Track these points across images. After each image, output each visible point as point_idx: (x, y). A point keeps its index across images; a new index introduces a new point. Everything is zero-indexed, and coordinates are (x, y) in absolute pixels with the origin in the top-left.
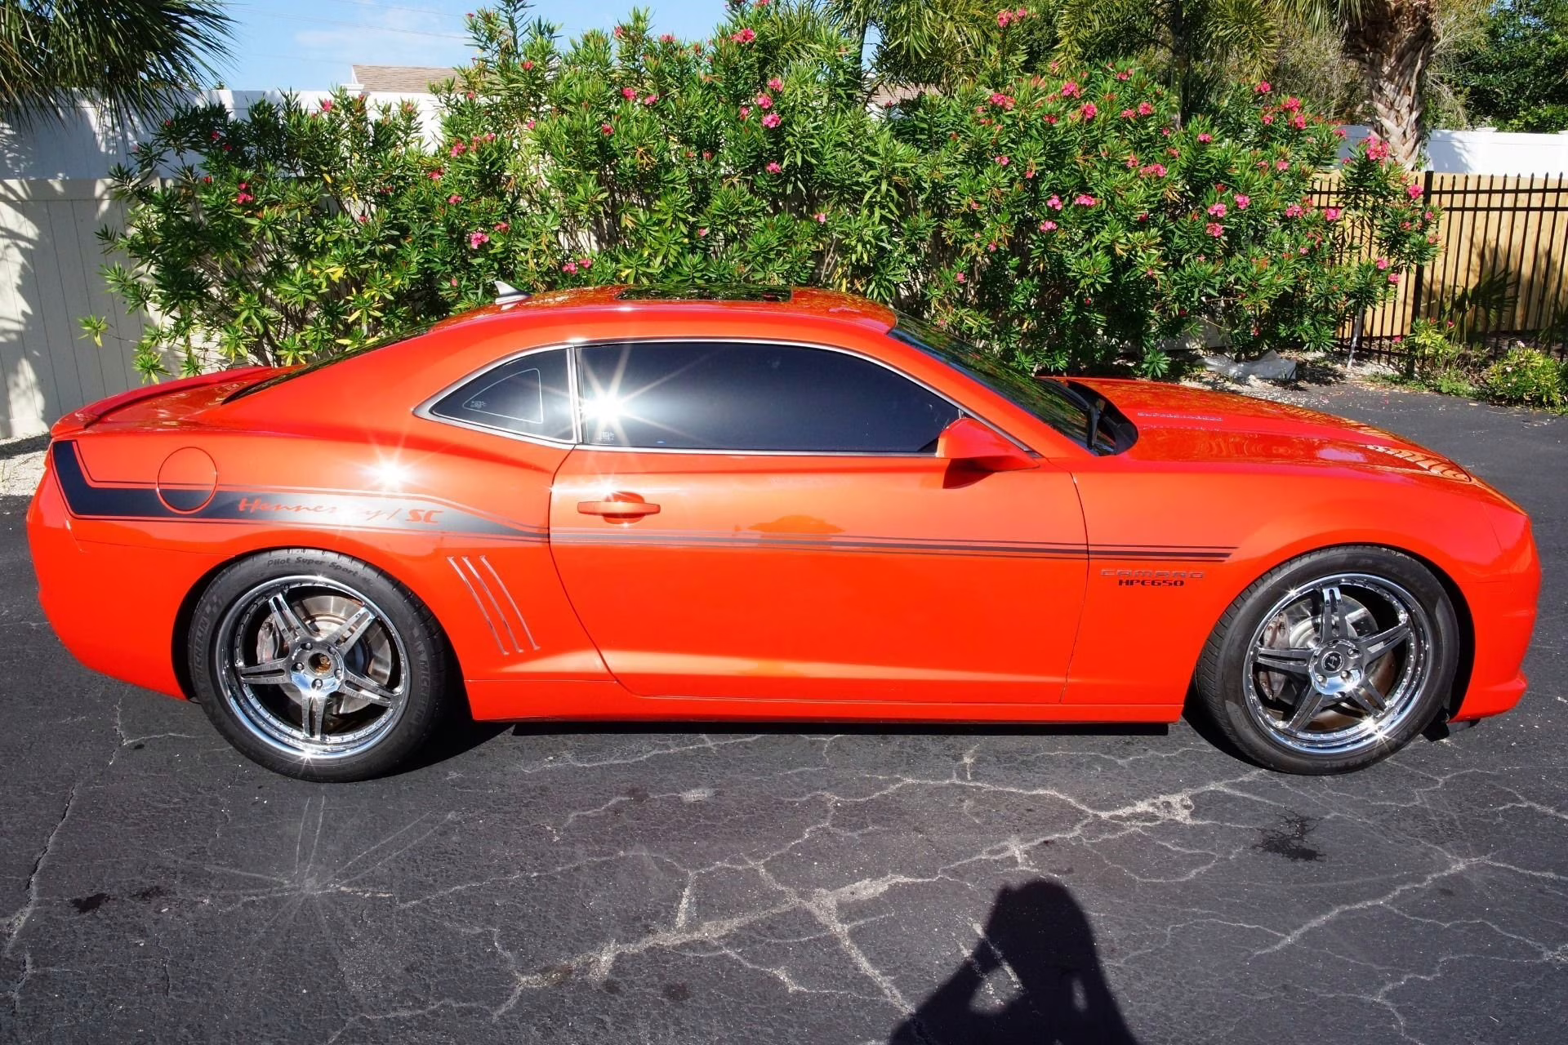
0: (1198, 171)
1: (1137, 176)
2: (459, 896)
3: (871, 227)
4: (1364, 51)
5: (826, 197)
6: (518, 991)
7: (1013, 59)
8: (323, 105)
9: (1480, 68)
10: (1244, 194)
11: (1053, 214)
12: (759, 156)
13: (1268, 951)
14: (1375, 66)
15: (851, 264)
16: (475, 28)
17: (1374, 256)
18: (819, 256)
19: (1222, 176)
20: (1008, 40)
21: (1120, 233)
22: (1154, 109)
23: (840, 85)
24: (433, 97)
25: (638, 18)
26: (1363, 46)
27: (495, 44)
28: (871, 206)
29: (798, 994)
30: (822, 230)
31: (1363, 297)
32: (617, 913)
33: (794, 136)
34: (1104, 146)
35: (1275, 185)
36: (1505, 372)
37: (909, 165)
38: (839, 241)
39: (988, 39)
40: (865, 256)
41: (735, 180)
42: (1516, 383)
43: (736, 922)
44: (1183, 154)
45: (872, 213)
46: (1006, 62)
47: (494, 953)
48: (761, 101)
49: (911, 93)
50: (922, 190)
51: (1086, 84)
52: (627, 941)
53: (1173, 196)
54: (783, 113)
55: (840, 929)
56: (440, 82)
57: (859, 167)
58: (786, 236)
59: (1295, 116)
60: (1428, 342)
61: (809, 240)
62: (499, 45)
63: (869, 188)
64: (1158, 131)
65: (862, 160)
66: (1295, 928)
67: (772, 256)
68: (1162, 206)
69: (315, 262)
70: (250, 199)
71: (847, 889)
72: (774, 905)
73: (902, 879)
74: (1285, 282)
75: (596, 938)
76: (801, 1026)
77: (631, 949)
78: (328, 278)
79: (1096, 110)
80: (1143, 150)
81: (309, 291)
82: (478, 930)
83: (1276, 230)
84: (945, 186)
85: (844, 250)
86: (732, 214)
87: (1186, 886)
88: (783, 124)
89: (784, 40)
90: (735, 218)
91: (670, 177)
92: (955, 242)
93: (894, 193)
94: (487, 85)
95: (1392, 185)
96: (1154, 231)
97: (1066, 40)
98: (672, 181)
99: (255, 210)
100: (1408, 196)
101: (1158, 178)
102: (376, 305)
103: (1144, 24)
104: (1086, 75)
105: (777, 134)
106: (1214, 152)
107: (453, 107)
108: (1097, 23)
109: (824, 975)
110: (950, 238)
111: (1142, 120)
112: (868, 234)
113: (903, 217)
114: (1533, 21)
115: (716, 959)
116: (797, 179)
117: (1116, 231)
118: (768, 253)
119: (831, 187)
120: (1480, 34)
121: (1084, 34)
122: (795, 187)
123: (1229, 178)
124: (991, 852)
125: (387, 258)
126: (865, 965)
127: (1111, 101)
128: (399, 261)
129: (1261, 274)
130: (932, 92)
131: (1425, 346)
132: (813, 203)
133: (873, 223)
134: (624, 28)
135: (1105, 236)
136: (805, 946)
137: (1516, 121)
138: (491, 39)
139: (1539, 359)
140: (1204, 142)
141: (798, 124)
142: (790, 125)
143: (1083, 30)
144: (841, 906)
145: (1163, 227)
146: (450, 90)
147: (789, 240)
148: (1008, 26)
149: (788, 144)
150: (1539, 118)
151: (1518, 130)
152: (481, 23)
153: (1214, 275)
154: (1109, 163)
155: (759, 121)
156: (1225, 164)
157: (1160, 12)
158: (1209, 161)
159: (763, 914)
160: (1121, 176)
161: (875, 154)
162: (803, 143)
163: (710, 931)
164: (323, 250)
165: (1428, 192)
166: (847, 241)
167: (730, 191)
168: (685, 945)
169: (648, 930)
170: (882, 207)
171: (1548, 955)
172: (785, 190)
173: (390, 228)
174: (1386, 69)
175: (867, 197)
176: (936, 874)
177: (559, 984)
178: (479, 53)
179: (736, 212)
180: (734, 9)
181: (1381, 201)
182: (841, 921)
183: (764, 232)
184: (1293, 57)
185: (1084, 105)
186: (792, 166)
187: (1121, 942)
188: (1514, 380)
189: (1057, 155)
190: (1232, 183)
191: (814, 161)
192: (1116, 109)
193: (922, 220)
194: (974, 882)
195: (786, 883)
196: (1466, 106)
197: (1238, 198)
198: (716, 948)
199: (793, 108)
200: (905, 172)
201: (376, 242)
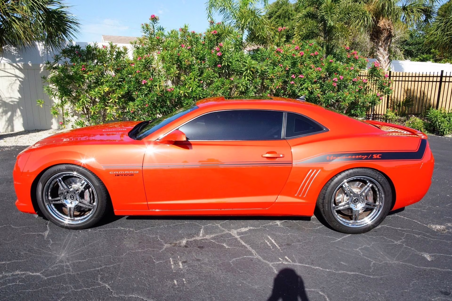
0: (330, 69)
1: (314, 70)
2: (149, 230)
3: (245, 82)
4: (374, 39)
5: (233, 74)
6: (165, 247)
7: (282, 39)
8: (103, 46)
9: (408, 44)
10: (342, 75)
11: (293, 79)
12: (216, 63)
13: (334, 241)
14: (377, 43)
15: (240, 91)
16: (143, 28)
17: (377, 92)
18: (231, 89)
19: (336, 71)
20: (281, 35)
21: (310, 85)
22: (318, 53)
23: (238, 45)
24: (131, 45)
25: (186, 27)
26: (374, 38)
27: (148, 32)
28: (245, 76)
29: (228, 248)
30: (232, 82)
31: (373, 103)
32: (186, 233)
33: (225, 58)
34: (306, 62)
35: (350, 73)
36: (409, 123)
37: (255, 66)
38: (236, 85)
39: (275, 34)
40: (243, 89)
41: (209, 69)
42: (412, 126)
43: (214, 235)
44: (326, 65)
45: (245, 78)
46: (280, 40)
47: (159, 240)
48: (216, 49)
49: (256, 47)
50: (258, 72)
51: (301, 46)
52: (189, 238)
53: (323, 76)
54: (222, 52)
55: (238, 237)
56: (133, 41)
57: (242, 66)
58: (223, 83)
59: (355, 56)
60: (390, 115)
61: (229, 85)
62: (149, 32)
63: (245, 72)
64: (320, 59)
65: (243, 65)
66: (341, 237)
67: (219, 88)
68: (320, 78)
69: (100, 86)
70: (85, 69)
71: (239, 230)
72: (222, 232)
73: (252, 228)
74: (353, 99)
75: (182, 238)
76: (229, 254)
77: (190, 240)
78: (104, 91)
79: (304, 53)
80: (316, 64)
81: (99, 94)
82: (154, 236)
83: (350, 85)
84: (264, 72)
85: (237, 87)
86: (209, 77)
87: (317, 230)
88: (222, 55)
89: (223, 33)
90: (210, 78)
91: (194, 67)
92: (267, 86)
93: (251, 73)
94: (145, 42)
95: (381, 74)
96: (318, 85)
97: (296, 35)
98: (194, 68)
99: (86, 72)
100: (385, 77)
101: (319, 71)
102: (117, 98)
103: (316, 31)
104: (301, 44)
105: (221, 57)
106: (334, 65)
107: (136, 48)
108: (304, 30)
109: (234, 245)
110: (266, 84)
111: (315, 56)
112: (244, 83)
113: (253, 79)
114: (421, 32)
115: (209, 242)
116: (226, 69)
117: (309, 84)
118: (218, 87)
119: (234, 71)
120: (407, 36)
121: (301, 33)
122: (225, 71)
123: (338, 71)
124: (272, 223)
125: (119, 86)
126: (243, 243)
127: (308, 51)
128: (122, 87)
129: (346, 96)
130: (261, 47)
131: (389, 116)
132: (230, 75)
133: (245, 81)
134: (182, 29)
135: (305, 85)
136: (230, 240)
137: (417, 58)
138: (147, 31)
139: (418, 120)
140: (331, 62)
141: (226, 55)
142: (224, 55)
143: (301, 32)
144: (238, 233)
145: (321, 83)
146: (135, 43)
147: (223, 84)
148: (281, 31)
149: (224, 60)
150: (423, 58)
151: (417, 61)
152: (145, 27)
153: (334, 96)
154: (307, 67)
155: (216, 54)
156: (337, 68)
157: (321, 28)
158: (333, 67)
159: (220, 234)
160: (310, 70)
161: (246, 63)
162: (227, 60)
163: (208, 237)
164: (102, 84)
165: (390, 76)
166: (238, 85)
167: (208, 72)
168: (202, 239)
169: (193, 236)
170: (248, 77)
171: (396, 243)
172: (222, 71)
173: (120, 79)
174: (380, 44)
175: (244, 74)
176: (259, 227)
177: (174, 246)
178: (144, 34)
179: (210, 77)
180: (211, 24)
181: (378, 79)
182: (238, 235)
183: (217, 82)
184: (357, 40)
185: (301, 52)
186: (224, 66)
187: (301, 240)
188: (412, 125)
189: (294, 64)
190: (338, 73)
191: (230, 64)
192: (309, 53)
193: (258, 80)
194: (268, 228)
195: (225, 228)
196: (404, 54)
197: (340, 77)
198: (209, 240)
199: (225, 51)
200: (254, 68)
201: (117, 82)
